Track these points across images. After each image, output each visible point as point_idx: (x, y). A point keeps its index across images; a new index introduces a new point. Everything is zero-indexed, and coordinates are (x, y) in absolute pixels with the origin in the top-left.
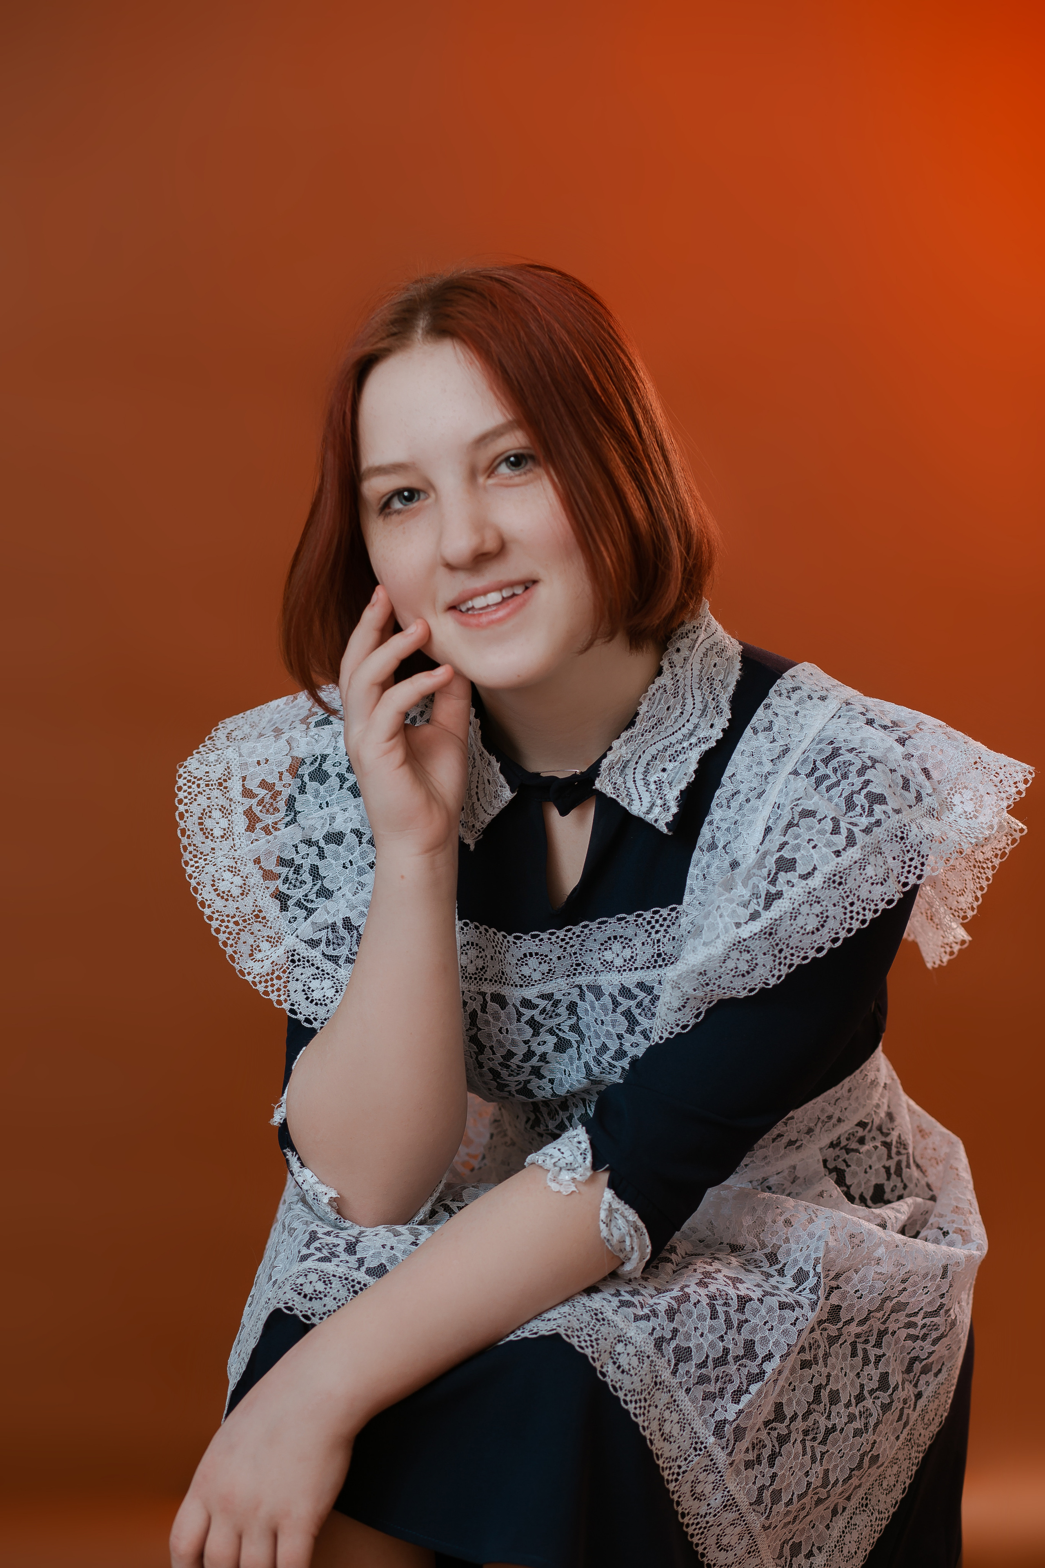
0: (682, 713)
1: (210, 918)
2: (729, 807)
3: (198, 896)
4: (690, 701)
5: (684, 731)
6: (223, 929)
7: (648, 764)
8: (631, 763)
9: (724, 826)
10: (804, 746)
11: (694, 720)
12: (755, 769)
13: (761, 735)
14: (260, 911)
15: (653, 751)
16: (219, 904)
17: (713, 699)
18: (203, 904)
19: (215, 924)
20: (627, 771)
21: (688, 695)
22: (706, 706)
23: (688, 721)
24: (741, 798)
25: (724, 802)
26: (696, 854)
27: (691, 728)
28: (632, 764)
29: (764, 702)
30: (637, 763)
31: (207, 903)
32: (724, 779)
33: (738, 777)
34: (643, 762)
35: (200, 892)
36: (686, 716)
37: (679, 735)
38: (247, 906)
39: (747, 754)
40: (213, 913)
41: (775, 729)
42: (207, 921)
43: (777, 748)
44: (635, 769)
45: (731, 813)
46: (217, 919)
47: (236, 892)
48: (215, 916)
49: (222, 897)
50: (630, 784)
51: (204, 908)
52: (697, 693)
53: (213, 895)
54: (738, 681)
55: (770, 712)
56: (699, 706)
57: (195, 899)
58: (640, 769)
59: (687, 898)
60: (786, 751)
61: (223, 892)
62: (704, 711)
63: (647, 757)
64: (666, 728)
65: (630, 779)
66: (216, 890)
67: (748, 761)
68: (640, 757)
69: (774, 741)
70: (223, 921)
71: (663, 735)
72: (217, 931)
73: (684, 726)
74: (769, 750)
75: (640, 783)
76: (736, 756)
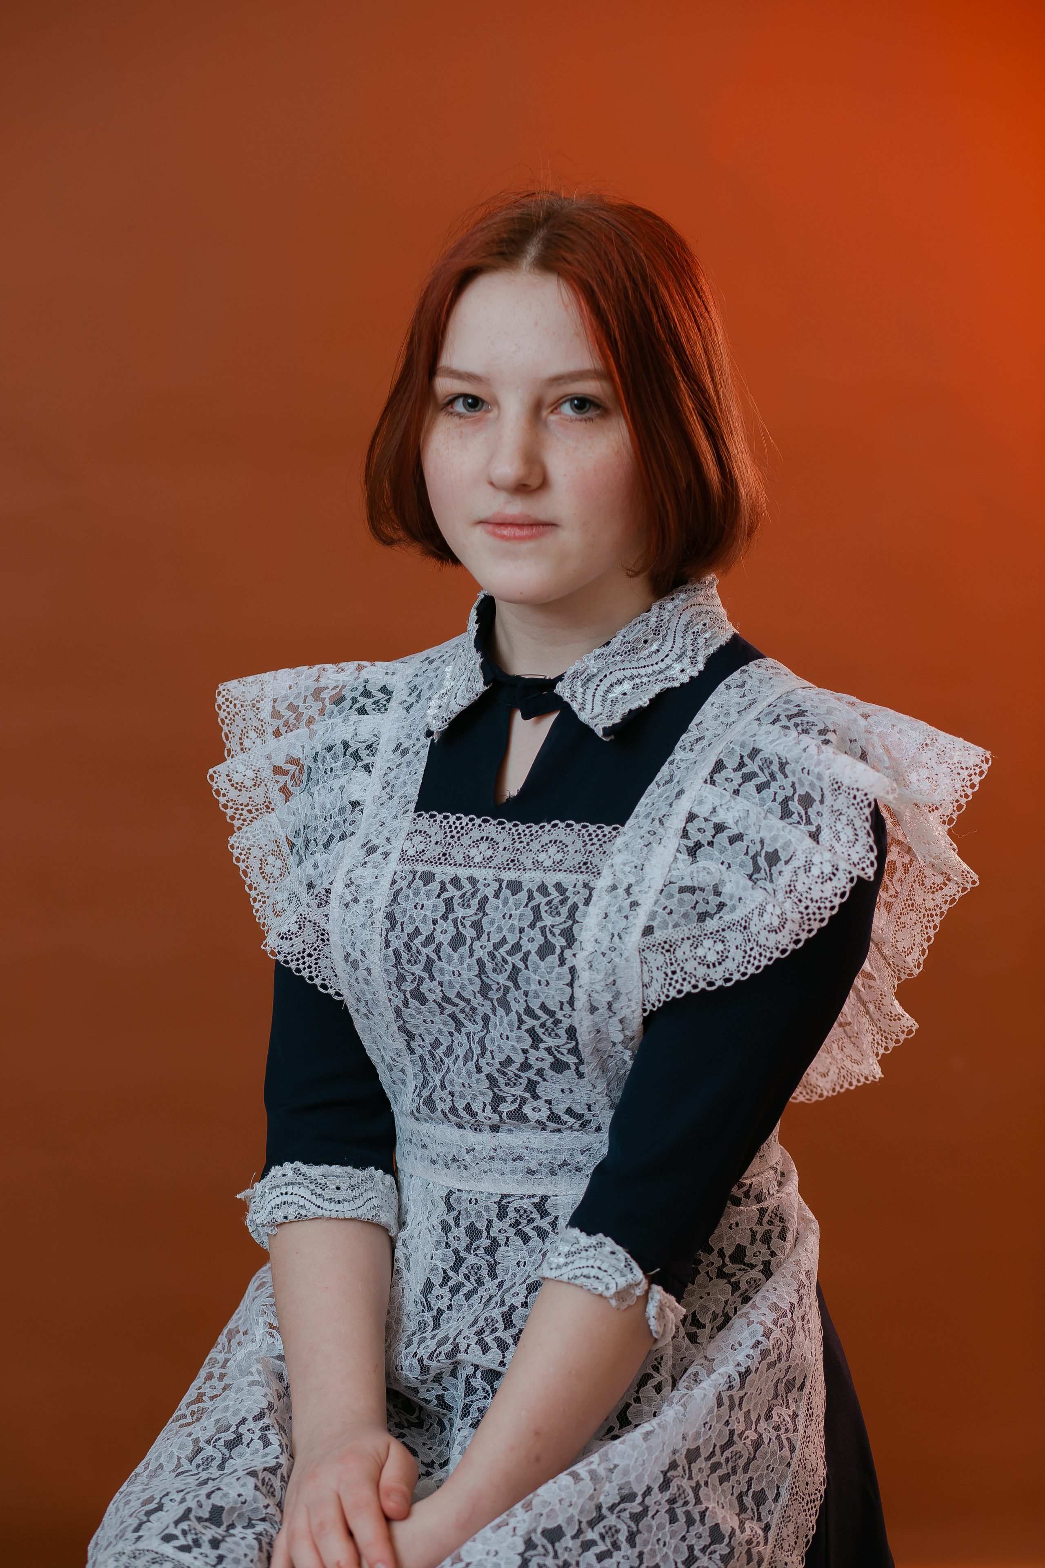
0: (658, 651)
1: (226, 807)
2: (692, 750)
3: (213, 784)
4: (669, 644)
5: (656, 668)
6: (237, 816)
7: (611, 685)
8: (595, 678)
9: (683, 765)
10: (770, 700)
11: (668, 661)
12: (722, 719)
13: (732, 691)
14: (270, 803)
15: (620, 675)
16: (233, 794)
17: (693, 650)
18: (218, 792)
19: (230, 812)
20: (590, 684)
21: (670, 639)
22: (683, 653)
23: (662, 660)
24: (705, 742)
25: (688, 746)
26: (653, 786)
27: (663, 668)
28: (596, 680)
29: (743, 668)
30: (601, 681)
31: (222, 792)
32: (692, 726)
33: (705, 725)
34: (607, 683)
35: (215, 780)
36: (661, 655)
37: (649, 670)
38: (258, 796)
39: (716, 705)
40: (228, 801)
41: (747, 687)
42: (222, 809)
43: (746, 701)
44: (598, 686)
45: (692, 756)
46: (231, 808)
47: (249, 783)
48: (230, 804)
49: (236, 788)
50: (589, 697)
51: (219, 796)
52: (679, 640)
53: (227, 785)
54: (721, 646)
55: (746, 675)
56: (677, 650)
57: (211, 787)
58: (603, 688)
59: (631, 821)
60: (754, 702)
61: (237, 783)
62: (681, 656)
63: (612, 679)
64: (639, 659)
65: (590, 693)
66: (230, 780)
67: (716, 711)
68: (606, 676)
69: (744, 696)
70: (237, 809)
71: (634, 664)
72: (232, 818)
73: (657, 663)
74: (738, 703)
75: (598, 698)
76: (706, 706)
